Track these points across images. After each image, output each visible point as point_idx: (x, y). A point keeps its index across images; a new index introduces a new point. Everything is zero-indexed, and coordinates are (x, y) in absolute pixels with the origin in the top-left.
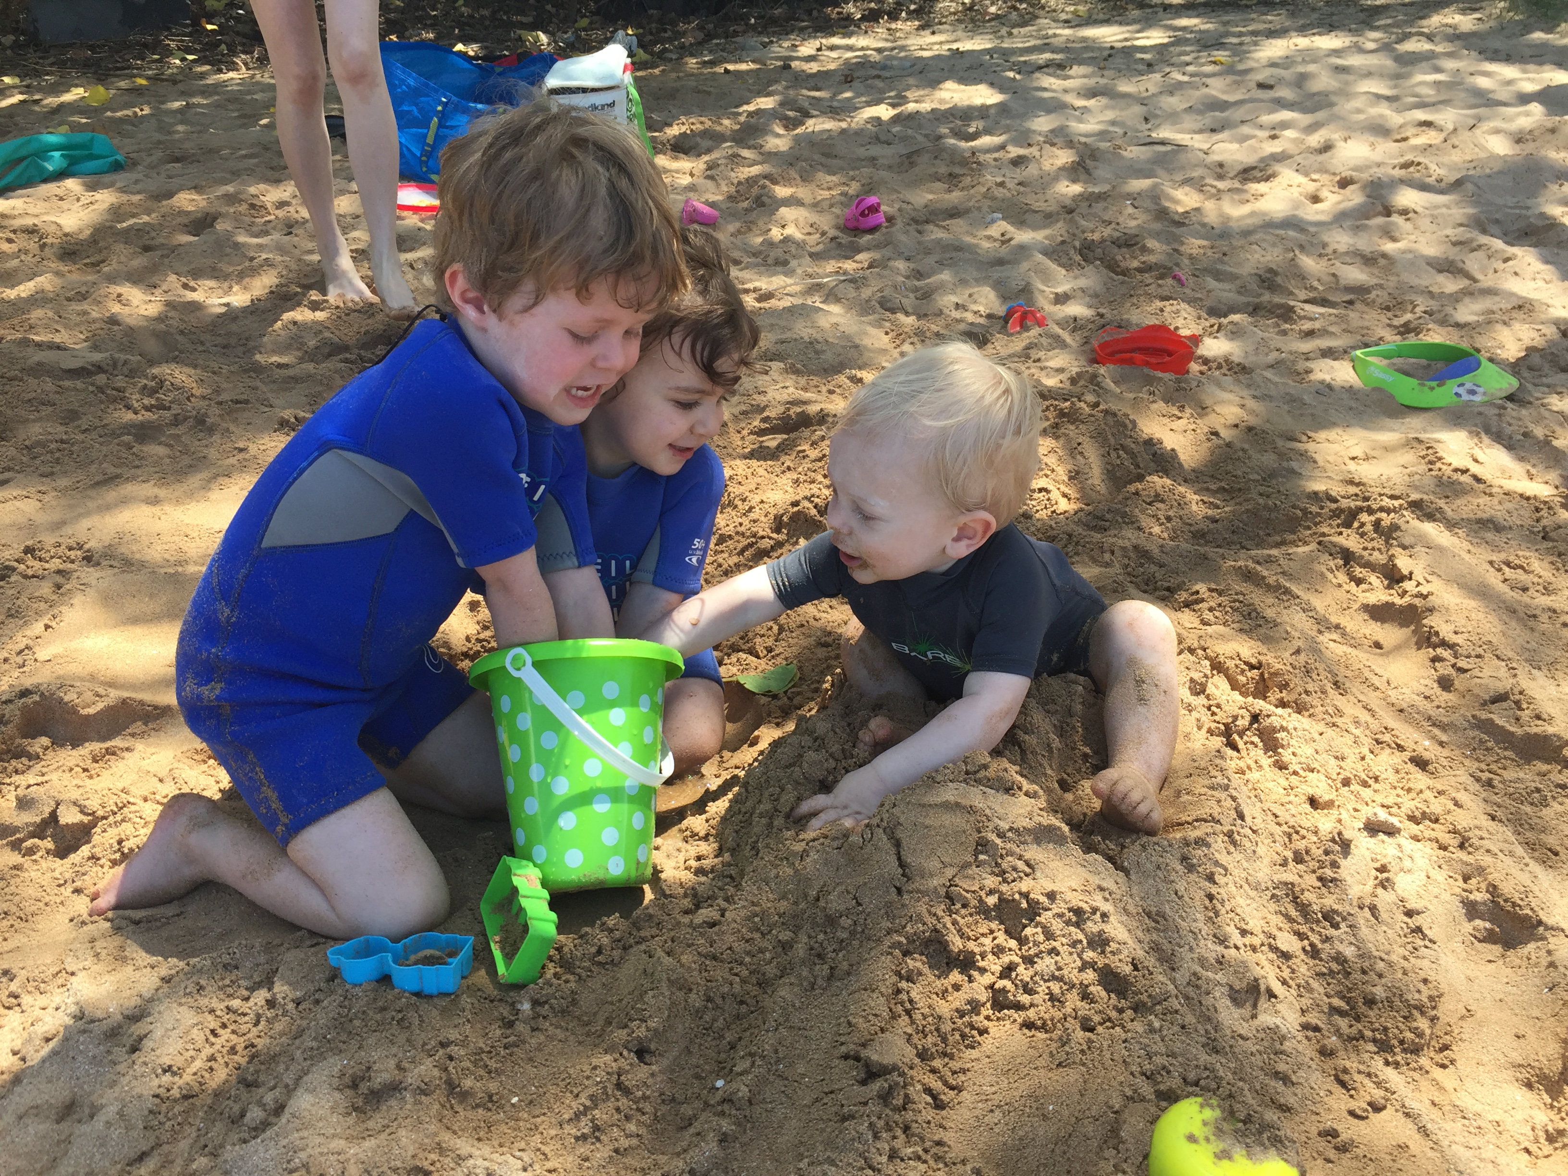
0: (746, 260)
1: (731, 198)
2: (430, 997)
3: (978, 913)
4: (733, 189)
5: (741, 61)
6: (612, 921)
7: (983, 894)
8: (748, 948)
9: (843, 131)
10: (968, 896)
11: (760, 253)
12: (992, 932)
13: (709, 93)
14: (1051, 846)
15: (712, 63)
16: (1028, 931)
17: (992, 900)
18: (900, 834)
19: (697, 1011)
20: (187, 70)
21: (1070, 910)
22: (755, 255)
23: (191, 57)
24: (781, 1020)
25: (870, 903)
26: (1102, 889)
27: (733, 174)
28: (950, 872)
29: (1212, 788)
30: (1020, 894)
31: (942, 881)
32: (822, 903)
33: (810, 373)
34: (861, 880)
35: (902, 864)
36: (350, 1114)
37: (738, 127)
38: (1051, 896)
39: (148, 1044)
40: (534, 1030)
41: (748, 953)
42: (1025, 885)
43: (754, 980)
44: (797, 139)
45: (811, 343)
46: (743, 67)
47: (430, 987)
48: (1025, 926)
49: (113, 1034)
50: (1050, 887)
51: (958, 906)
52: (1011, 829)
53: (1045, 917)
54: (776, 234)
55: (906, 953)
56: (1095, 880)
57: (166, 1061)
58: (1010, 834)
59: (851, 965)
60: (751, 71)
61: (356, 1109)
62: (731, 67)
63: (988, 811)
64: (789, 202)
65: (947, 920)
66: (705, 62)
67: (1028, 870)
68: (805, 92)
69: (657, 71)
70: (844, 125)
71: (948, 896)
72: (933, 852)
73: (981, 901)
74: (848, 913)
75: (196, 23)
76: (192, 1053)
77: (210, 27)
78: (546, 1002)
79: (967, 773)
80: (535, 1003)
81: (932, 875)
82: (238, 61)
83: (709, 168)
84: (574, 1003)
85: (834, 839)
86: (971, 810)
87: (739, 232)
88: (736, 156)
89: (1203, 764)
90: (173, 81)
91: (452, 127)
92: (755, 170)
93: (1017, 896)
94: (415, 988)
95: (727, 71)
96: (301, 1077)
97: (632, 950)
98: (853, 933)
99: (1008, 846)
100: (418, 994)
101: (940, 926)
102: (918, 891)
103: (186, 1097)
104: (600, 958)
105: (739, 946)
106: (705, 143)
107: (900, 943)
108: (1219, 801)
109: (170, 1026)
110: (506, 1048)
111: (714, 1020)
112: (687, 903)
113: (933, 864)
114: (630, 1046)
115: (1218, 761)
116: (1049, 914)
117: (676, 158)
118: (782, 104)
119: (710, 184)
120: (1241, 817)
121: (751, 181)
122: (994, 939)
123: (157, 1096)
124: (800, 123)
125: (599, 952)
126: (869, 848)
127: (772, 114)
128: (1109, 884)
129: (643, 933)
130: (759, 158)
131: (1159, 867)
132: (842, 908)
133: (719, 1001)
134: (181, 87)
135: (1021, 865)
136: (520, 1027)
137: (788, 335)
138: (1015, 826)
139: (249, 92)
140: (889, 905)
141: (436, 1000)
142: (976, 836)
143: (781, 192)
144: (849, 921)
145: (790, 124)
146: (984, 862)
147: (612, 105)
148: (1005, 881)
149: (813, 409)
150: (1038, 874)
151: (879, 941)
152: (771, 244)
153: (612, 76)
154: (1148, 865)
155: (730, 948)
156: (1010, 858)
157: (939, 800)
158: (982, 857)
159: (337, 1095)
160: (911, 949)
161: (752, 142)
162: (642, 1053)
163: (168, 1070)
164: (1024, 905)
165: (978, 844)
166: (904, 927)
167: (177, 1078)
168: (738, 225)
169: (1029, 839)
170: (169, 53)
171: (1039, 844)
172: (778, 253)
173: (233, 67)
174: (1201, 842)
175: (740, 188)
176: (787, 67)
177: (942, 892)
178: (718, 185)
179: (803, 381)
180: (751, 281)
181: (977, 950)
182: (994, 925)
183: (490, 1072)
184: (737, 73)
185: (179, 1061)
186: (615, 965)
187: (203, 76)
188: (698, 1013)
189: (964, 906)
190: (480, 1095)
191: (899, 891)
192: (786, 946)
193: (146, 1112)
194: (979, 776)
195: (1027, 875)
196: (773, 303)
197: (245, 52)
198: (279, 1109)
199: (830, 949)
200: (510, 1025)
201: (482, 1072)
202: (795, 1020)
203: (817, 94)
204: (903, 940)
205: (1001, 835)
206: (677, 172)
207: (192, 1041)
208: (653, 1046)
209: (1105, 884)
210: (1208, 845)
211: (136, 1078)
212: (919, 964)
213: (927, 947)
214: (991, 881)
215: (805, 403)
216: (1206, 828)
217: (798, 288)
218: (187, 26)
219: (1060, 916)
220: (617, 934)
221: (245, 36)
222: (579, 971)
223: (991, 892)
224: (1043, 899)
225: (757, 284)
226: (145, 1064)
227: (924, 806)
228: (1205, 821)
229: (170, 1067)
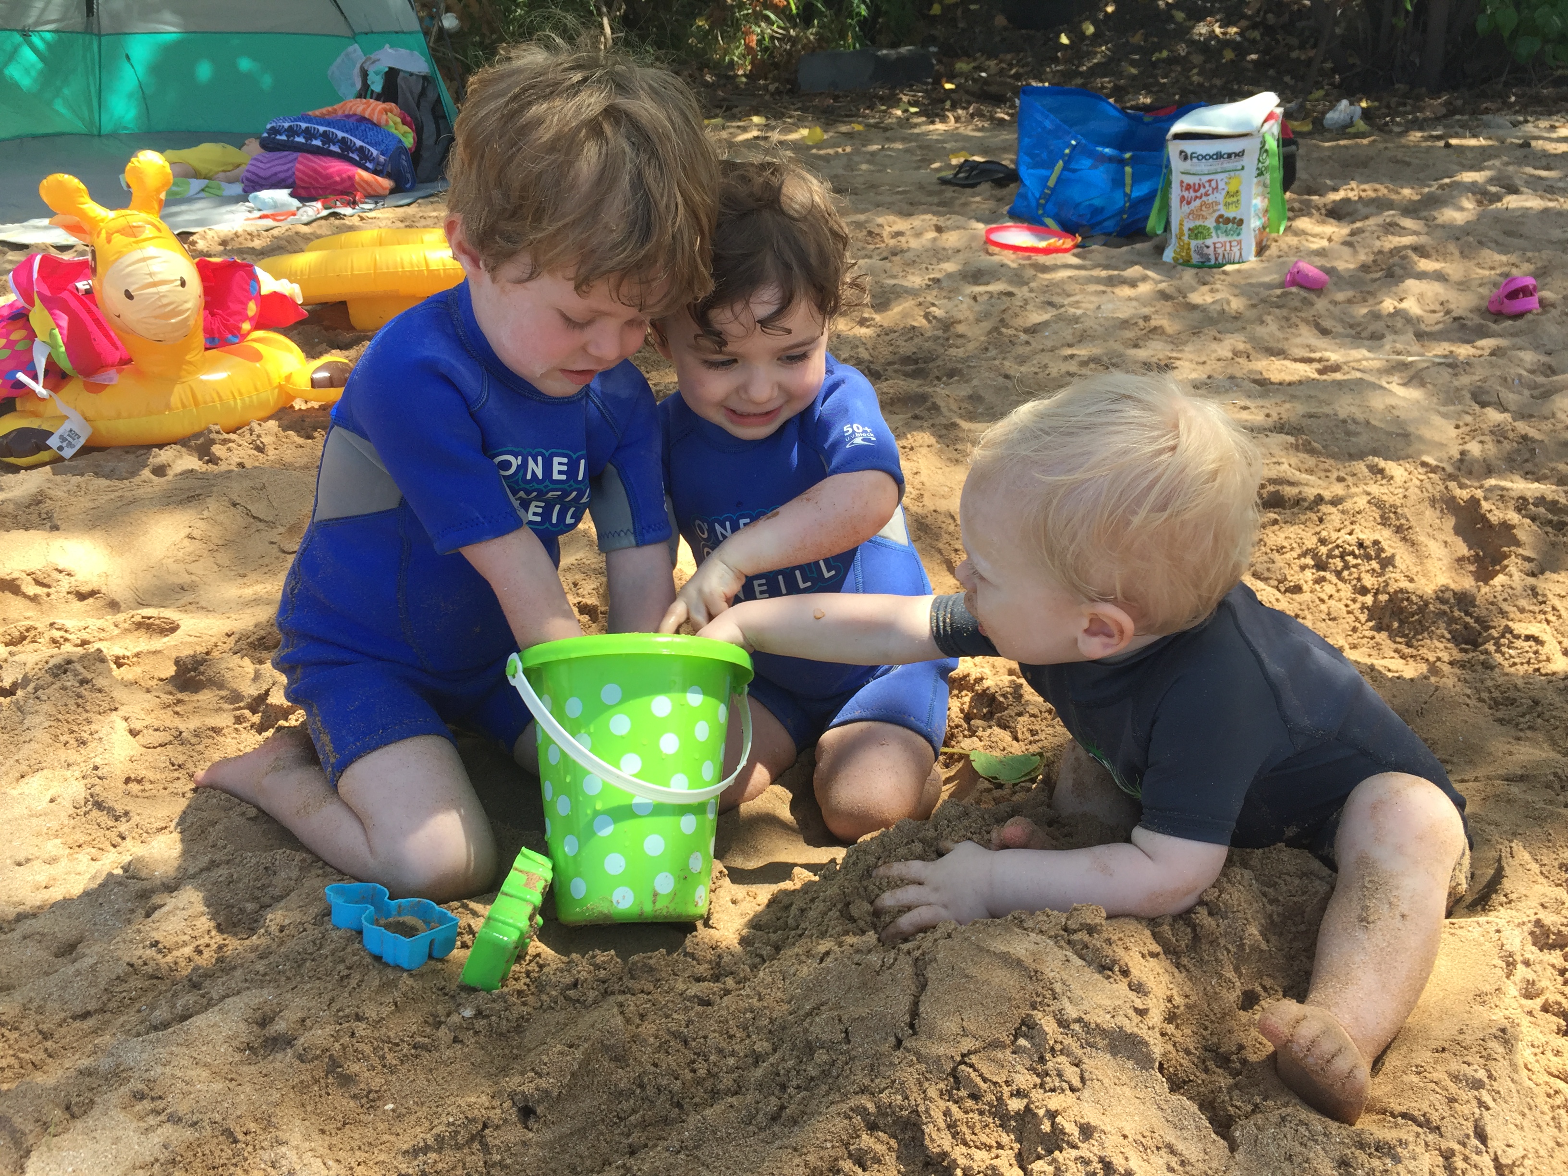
0: (1339, 329)
1: (1365, 268)
2: (387, 965)
3: (994, 1115)
4: (1371, 258)
5: (1475, 136)
6: (602, 957)
7: (1006, 1090)
8: (723, 1045)
9: (1546, 210)
10: (984, 1086)
11: (1359, 325)
12: (1000, 1146)
13: (1408, 164)
14: (1130, 1064)
15: (1438, 138)
16: (1038, 1166)
17: (1015, 1105)
18: (930, 974)
19: (621, 1093)
20: (905, 123)
21: (1101, 1160)
22: (1351, 326)
23: (913, 110)
25: (861, 1046)
26: (1173, 1152)
27: (1378, 243)
28: (967, 1044)
29: (1456, 1078)
30: (1048, 1111)
31: (951, 1051)
32: (806, 1024)
33: (1333, 456)
34: (864, 1011)
35: (914, 1013)
36: (243, 1051)
37: (1417, 198)
38: (1087, 1131)
39: (156, 915)
40: (456, 1040)
41: (720, 1051)
42: (1055, 1102)
43: (708, 1084)
44: (1480, 217)
45: (1344, 421)
46: (1472, 142)
47: (388, 958)
48: (1039, 1157)
49: (144, 895)
50: (1092, 1117)
51: (963, 1093)
52: (1079, 1020)
53: (1067, 1156)
54: (1388, 305)
55: (872, 1127)
56: (1171, 1137)
57: (156, 936)
58: (1076, 1027)
59: (804, 1113)
60: (1482, 147)
61: (251, 1048)
62: (1454, 142)
63: (1058, 987)
64: (1421, 276)
65: (937, 1108)
66: (1432, 137)
67: (1076, 1082)
68: (1530, 170)
69: (1365, 141)
70: (1551, 204)
71: (954, 1073)
72: (959, 1011)
73: (1000, 1099)
74: (829, 1046)
75: (938, 83)
76: (186, 938)
77: (948, 86)
78: (487, 1017)
79: (1065, 929)
80: (479, 1014)
81: (941, 1039)
82: (949, 114)
83: (1353, 234)
84: (518, 1029)
85: (858, 951)
86: (1035, 976)
87: (1350, 301)
88: (1395, 225)
89: (1468, 1039)
90: (886, 129)
92: (1407, 240)
93: (1041, 1112)
94: (376, 951)
95: (1448, 146)
96: (228, 996)
97: (611, 999)
98: (825, 1074)
99: (1068, 1041)
100: (378, 958)
101: (921, 1108)
102: (918, 1054)
103: (153, 977)
104: (571, 993)
105: (715, 1039)
106: (1364, 211)
107: (865, 1109)
108: (1452, 1100)
109: (181, 906)
110: (415, 1047)
111: (634, 1111)
112: (702, 969)
113: (950, 1026)
114: (517, 1098)
115: (1497, 1048)
116: (1074, 1153)
117: (1323, 222)
118: (1491, 181)
119: (1346, 250)
120: (1482, 1136)
121: (1396, 251)
122: (997, 1157)
123: (132, 965)
124: (1499, 198)
125: (575, 985)
126: (886, 976)
127: (1473, 189)
128: (1191, 1150)
129: (631, 984)
130: (1426, 229)
131: (1289, 1158)
132: (824, 1037)
133: (650, 1091)
134: (888, 134)
135: (1072, 1074)
136: (444, 1034)
137: (1326, 410)
138: (1086, 1018)
139: (944, 141)
140: (878, 1056)
141: (389, 970)
142: (1025, 1011)
143: (1425, 265)
144: (825, 1057)
145: (1482, 194)
146: (1024, 1050)
147: (1240, 154)
148: (1042, 1086)
149: (1289, 491)
150: (1086, 1094)
151: (845, 1097)
152: (1376, 316)
154: (1272, 1148)
155: (705, 1037)
156: (1062, 1059)
157: (1003, 948)
158: (1022, 1042)
159: (243, 1026)
160: (881, 1122)
161: (1424, 214)
162: (527, 1113)
163: (155, 944)
164: (1046, 1127)
165: (1023, 1023)
166: (881, 1092)
167: (160, 956)
168: (1350, 293)
169: (1102, 1043)
170: (897, 103)
171: (1114, 1055)
172: (1378, 326)
173: (944, 119)
174: (1384, 1149)
175: (1379, 257)
176: (1526, 145)
177: (948, 1066)
178: (1356, 252)
179: (1311, 461)
180: (1321, 350)
181: (962, 1161)
182: (1005, 1139)
183: (384, 1066)
184: (1461, 149)
185: (167, 941)
186: (586, 1008)
187: (916, 125)
188: (619, 1095)
189: (975, 1096)
190: (362, 1086)
191: (899, 1043)
192: (758, 1059)
193: (114, 977)
194: (1075, 937)
195: (1073, 1090)
196: (1338, 376)
197: (964, 108)
198: (184, 1018)
199: (794, 1083)
200: (438, 1025)
201: (375, 1061)
203: (1544, 173)
204: (871, 1107)
205: (1063, 1023)
206: (1314, 236)
207: (193, 927)
208: (540, 1110)
209: (1180, 1147)
210: (1397, 1159)
211: (124, 941)
212: (880, 1148)
213: (904, 1129)
214: (1024, 1079)
215: (1291, 484)
216: (1408, 1132)
217: (1377, 364)
218: (927, 84)
219: (1087, 1162)
220: (602, 974)
221: (973, 94)
222: (544, 997)
223: (1018, 1093)
224: (1071, 1129)
225: (1327, 354)
226: (139, 931)
227: (980, 949)
228: (1413, 1119)
229: (157, 942)
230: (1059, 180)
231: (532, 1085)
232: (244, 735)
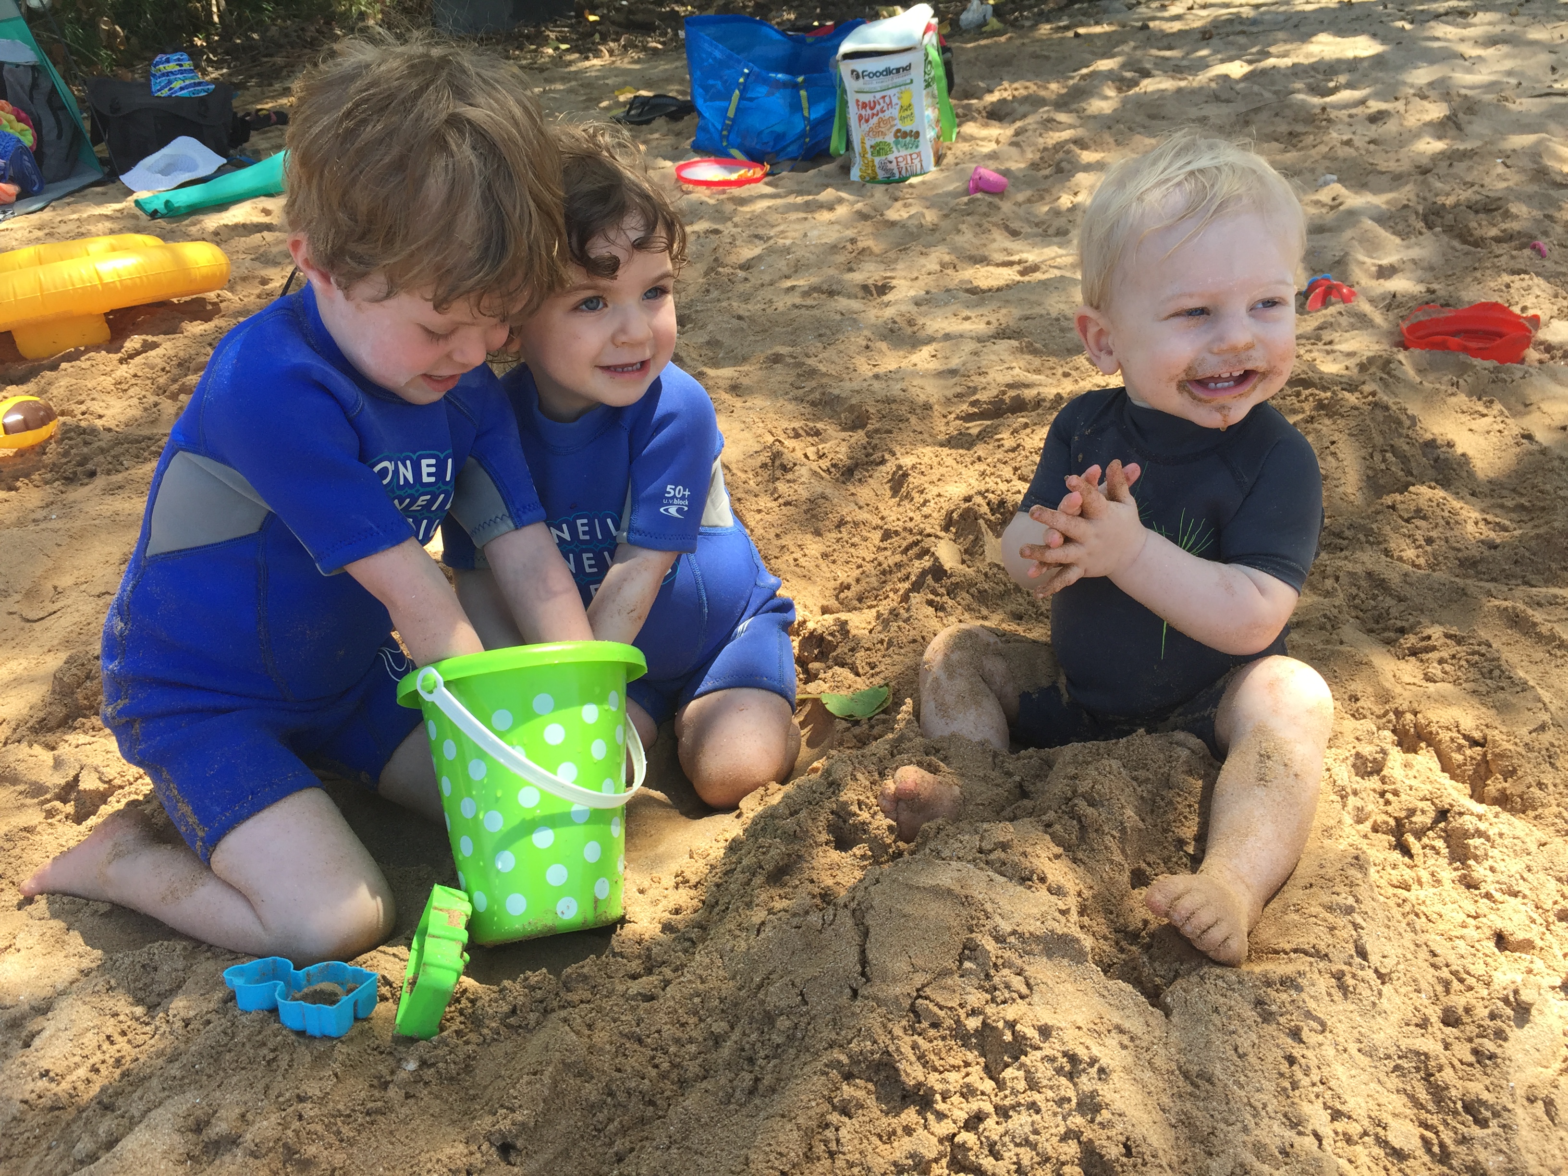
0: (1027, 229)
1: (1034, 166)
2: (313, 1038)
3: (955, 1037)
4: (1038, 155)
5: (1097, 23)
6: (534, 977)
7: (962, 1013)
8: (679, 1034)
9: (1179, 90)
10: (942, 1013)
11: (1043, 223)
12: (967, 1064)
13: (1047, 58)
14: (1065, 962)
15: (1067, 28)
16: (1009, 1073)
17: (973, 1023)
18: (869, 921)
19: (593, 1106)
20: (558, 61)
21: (1065, 1054)
22: (1037, 225)
23: (564, 47)
24: (678, 1137)
25: (819, 1003)
26: (1121, 1031)
27: (1041, 140)
28: (919, 979)
29: (1330, 909)
30: (1006, 1022)
31: (908, 989)
32: (761, 996)
33: (1053, 353)
34: (815, 972)
35: (864, 962)
36: (183, 1163)
37: (1064, 91)
38: (1045, 1032)
39: (37, 1042)
40: (408, 1096)
41: (677, 1041)
42: (1011, 1012)
43: (674, 1076)
44: (1125, 102)
45: (1058, 320)
46: (1098, 29)
47: (313, 1029)
48: (1007, 1065)
49: (15, 1024)
50: (1046, 1017)
51: (925, 1024)
52: (1014, 933)
53: (1032, 1059)
54: (1066, 201)
55: (848, 1077)
56: (1116, 1018)
57: (45, 1064)
58: (1012, 939)
59: (779, 1080)
60: (1106, 33)
61: (190, 1157)
62: (1081, 31)
63: (989, 907)
64: (1088, 168)
65: (905, 1044)
66: (1060, 28)
67: (1024, 990)
68: (1155, 52)
69: (1003, 39)
70: (1183, 84)
71: (913, 1009)
72: (905, 949)
73: (958, 1022)
74: (788, 1012)
75: (581, 16)
76: (77, 1059)
77: (592, 18)
78: (433, 1065)
79: (981, 851)
80: (424, 1064)
81: (895, 980)
82: (602, 48)
83: (1017, 134)
84: (468, 1069)
85: (794, 915)
86: (966, 901)
87: (1029, 201)
88: (1050, 120)
89: (1330, 872)
90: (542, 70)
91: (751, 99)
92: (1066, 134)
93: (1001, 1025)
94: (298, 1025)
95: (1077, 35)
96: (149, 1110)
97: (554, 1016)
98: (791, 1038)
99: (1007, 954)
100: (301, 1033)
101: (891, 1048)
102: (876, 999)
103: (52, 1109)
104: (512, 1020)
105: (669, 1031)
106: (1022, 109)
107: (839, 1062)
108: (1332, 929)
109: (62, 1026)
110: (368, 1114)
111: (611, 1120)
112: (635, 966)
113: (901, 966)
114: (493, 1138)
115: (1353, 872)
116: (1038, 1054)
117: (986, 125)
118: (1123, 66)
119: (1014, 150)
120: (1362, 953)
121: (1059, 146)
122: (967, 1075)
123: (25, 1102)
124: (1135, 83)
125: (514, 1011)
126: (829, 933)
127: (1109, 76)
128: (1135, 1025)
129: (570, 996)
130: (1078, 122)
131: (1216, 1010)
132: (783, 1004)
133: (621, 1097)
134: (546, 74)
135: (1017, 983)
136: (393, 1092)
137: (1037, 310)
138: (1019, 929)
139: (604, 78)
140: (838, 1009)
141: (317, 1043)
142: (965, 935)
143: (1088, 156)
144: (787, 1023)
145: (1123, 84)
146: (970, 972)
147: (907, 68)
148: (993, 1000)
149: (1029, 394)
150: (1036, 998)
151: (817, 1054)
152: (1057, 213)
153: (909, 37)
154: (1201, 1005)
155: (659, 1032)
156: (1006, 972)
157: (931, 882)
158: (967, 965)
159: (177, 1138)
160: (855, 1071)
161: (1075, 106)
162: (506, 1149)
163: (45, 1074)
164: (1008, 1037)
165: (965, 948)
166: (850, 1042)
167: (53, 1085)
168: (1028, 193)
169: (1037, 949)
170: (546, 41)
171: (1050, 957)
172: (1061, 222)
173: (598, 54)
174: (1288, 983)
175: (1045, 154)
176: (1145, 27)
177: (907, 1002)
178: (1023, 152)
179: (1037, 362)
180: (1018, 252)
181: (938, 1087)
182: (971, 1056)
183: (342, 1141)
184: (1089, 37)
185: (57, 1068)
186: (530, 1031)
187: (570, 63)
188: (592, 1108)
189: (935, 1025)
190: (323, 1166)
191: (855, 993)
192: (717, 1040)
193: (9, 1119)
194: (992, 857)
195: (1022, 997)
196: (1038, 276)
197: (614, 40)
198: (110, 1144)
199: (762, 1054)
200: (385, 1086)
201: (332, 1139)
202: (694, 1141)
203: (1168, 53)
204: (844, 1059)
205: (1000, 939)
206: (983, 139)
207: (82, 1046)
208: (519, 1144)
209: (1127, 1025)
210: (1299, 989)
211: (10, 1078)
212: (860, 1094)
213: (877, 1071)
214: (976, 998)
215: (1027, 386)
216: (1302, 963)
217: (1069, 260)
218: (570, 18)
219: (1052, 1060)
220: (539, 994)
221: (619, 25)
222: (485, 1031)
223: (974, 1012)
224: (1032, 1033)
225: (1024, 256)
226: (24, 1064)
227: (910, 887)
228: (1306, 953)
229: (47, 1072)
230: (738, 109)
231: (508, 1122)
232: (60, 828)
